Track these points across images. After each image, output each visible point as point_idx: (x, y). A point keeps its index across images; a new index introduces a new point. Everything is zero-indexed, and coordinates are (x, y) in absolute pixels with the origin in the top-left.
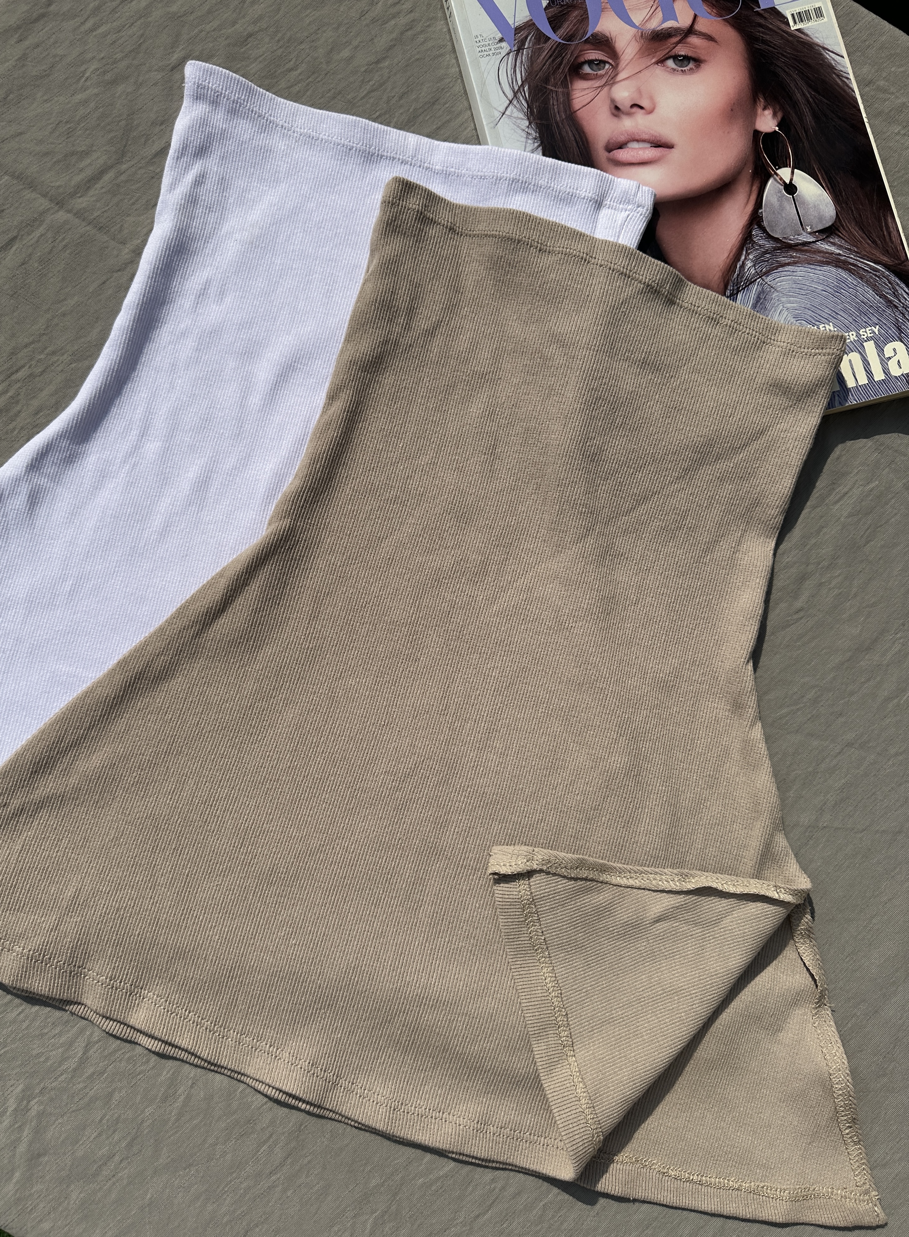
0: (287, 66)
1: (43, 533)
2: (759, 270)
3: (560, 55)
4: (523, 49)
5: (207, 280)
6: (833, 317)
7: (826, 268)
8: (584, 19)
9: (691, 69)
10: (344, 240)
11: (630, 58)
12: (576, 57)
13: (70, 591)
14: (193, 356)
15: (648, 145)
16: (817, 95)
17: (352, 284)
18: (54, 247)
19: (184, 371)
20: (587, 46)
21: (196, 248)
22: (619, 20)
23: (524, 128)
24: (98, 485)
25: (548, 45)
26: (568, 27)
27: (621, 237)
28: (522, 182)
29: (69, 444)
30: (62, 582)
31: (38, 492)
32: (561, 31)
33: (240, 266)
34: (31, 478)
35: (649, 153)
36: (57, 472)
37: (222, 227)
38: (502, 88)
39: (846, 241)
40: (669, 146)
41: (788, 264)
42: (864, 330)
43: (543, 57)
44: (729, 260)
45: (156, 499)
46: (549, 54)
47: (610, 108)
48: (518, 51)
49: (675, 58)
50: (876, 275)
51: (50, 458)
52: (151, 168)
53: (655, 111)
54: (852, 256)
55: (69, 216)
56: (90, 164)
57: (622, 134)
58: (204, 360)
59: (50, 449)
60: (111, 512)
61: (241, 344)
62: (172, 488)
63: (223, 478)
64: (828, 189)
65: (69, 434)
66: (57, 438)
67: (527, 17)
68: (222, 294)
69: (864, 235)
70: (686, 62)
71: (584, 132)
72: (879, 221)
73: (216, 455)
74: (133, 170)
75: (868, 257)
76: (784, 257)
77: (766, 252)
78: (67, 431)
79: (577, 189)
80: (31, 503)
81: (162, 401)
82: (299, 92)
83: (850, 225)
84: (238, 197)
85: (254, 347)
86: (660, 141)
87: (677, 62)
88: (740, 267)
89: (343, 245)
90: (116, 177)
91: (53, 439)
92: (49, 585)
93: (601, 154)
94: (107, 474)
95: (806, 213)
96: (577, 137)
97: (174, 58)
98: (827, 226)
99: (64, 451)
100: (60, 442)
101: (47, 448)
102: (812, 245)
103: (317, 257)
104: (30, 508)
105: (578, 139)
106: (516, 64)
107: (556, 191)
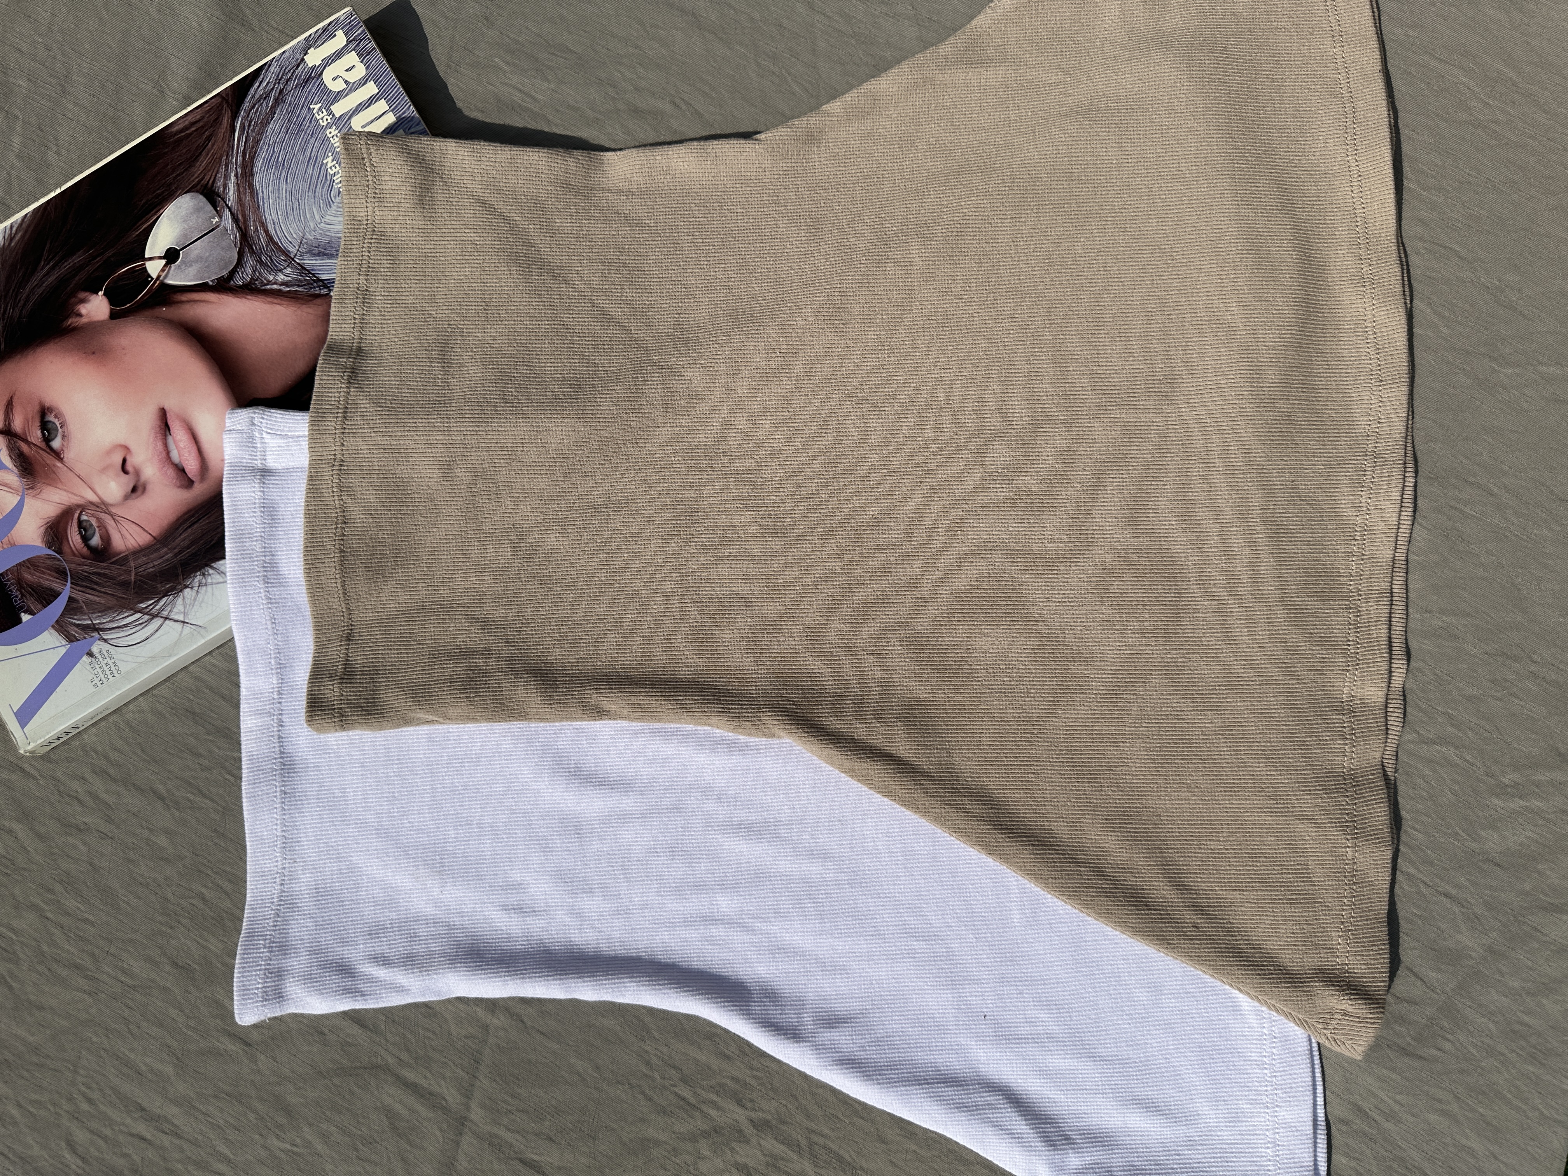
0: (202, 906)
1: (868, 997)
2: (285, 265)
3: (87, 579)
4: (94, 624)
5: (502, 910)
6: (315, 161)
7: (258, 186)
8: (31, 564)
9: (56, 417)
10: (400, 764)
11: (65, 493)
12: (84, 558)
13: (926, 940)
14: (600, 894)
15: (170, 439)
16: (45, 257)
17: (454, 736)
18: (519, 1111)
19: (621, 899)
20: (66, 549)
21: (466, 936)
22: (19, 521)
23: (194, 593)
24: (791, 952)
25: (79, 596)
26: (48, 580)
27: (297, 434)
28: (265, 571)
29: (755, 1002)
30: (918, 953)
31: (823, 1020)
32: (56, 585)
33: (473, 876)
34: (809, 1033)
35: (179, 435)
36: (791, 1005)
37: (431, 915)
38: (152, 635)
39: (217, 172)
40: (163, 414)
41: (267, 232)
42: (321, 121)
43: (98, 599)
44: (283, 302)
45: (785, 878)
46: (90, 591)
47: (136, 498)
48: (98, 630)
49: (47, 440)
50: (249, 126)
51: (779, 1019)
52: (383, 1027)
53: (123, 443)
54: (234, 160)
55: (473, 1105)
56: (401, 1102)
57: (166, 473)
58: (600, 879)
59: (768, 1022)
60: (817, 925)
61: (569, 843)
62: (765, 865)
63: (735, 809)
64: (160, 210)
65: (743, 1006)
66: (753, 1018)
67: (51, 634)
68: (514, 887)
69: (204, 153)
70: (50, 426)
71: (178, 520)
72: (180, 140)
73: (712, 826)
74: (391, 1048)
75: (229, 141)
76: (259, 240)
77: (261, 262)
78: (741, 1010)
79: (255, 503)
80: (839, 1023)
81: (666, 911)
82: (230, 881)
83: (195, 172)
84: (386, 908)
85: (567, 827)
86: (160, 426)
87: (52, 436)
88: (288, 286)
89: (407, 763)
90: (408, 1065)
91: (756, 1023)
92: (927, 967)
93: (199, 490)
94: (774, 946)
95: (196, 229)
96: (186, 526)
97: (234, 1048)
98: (205, 199)
99: (764, 1006)
100: (756, 1014)
101: (768, 1026)
102: (235, 211)
103: (432, 789)
104: (845, 1022)
105: (188, 524)
106: (116, 628)
107: (264, 528)
